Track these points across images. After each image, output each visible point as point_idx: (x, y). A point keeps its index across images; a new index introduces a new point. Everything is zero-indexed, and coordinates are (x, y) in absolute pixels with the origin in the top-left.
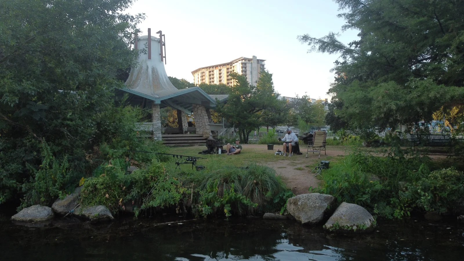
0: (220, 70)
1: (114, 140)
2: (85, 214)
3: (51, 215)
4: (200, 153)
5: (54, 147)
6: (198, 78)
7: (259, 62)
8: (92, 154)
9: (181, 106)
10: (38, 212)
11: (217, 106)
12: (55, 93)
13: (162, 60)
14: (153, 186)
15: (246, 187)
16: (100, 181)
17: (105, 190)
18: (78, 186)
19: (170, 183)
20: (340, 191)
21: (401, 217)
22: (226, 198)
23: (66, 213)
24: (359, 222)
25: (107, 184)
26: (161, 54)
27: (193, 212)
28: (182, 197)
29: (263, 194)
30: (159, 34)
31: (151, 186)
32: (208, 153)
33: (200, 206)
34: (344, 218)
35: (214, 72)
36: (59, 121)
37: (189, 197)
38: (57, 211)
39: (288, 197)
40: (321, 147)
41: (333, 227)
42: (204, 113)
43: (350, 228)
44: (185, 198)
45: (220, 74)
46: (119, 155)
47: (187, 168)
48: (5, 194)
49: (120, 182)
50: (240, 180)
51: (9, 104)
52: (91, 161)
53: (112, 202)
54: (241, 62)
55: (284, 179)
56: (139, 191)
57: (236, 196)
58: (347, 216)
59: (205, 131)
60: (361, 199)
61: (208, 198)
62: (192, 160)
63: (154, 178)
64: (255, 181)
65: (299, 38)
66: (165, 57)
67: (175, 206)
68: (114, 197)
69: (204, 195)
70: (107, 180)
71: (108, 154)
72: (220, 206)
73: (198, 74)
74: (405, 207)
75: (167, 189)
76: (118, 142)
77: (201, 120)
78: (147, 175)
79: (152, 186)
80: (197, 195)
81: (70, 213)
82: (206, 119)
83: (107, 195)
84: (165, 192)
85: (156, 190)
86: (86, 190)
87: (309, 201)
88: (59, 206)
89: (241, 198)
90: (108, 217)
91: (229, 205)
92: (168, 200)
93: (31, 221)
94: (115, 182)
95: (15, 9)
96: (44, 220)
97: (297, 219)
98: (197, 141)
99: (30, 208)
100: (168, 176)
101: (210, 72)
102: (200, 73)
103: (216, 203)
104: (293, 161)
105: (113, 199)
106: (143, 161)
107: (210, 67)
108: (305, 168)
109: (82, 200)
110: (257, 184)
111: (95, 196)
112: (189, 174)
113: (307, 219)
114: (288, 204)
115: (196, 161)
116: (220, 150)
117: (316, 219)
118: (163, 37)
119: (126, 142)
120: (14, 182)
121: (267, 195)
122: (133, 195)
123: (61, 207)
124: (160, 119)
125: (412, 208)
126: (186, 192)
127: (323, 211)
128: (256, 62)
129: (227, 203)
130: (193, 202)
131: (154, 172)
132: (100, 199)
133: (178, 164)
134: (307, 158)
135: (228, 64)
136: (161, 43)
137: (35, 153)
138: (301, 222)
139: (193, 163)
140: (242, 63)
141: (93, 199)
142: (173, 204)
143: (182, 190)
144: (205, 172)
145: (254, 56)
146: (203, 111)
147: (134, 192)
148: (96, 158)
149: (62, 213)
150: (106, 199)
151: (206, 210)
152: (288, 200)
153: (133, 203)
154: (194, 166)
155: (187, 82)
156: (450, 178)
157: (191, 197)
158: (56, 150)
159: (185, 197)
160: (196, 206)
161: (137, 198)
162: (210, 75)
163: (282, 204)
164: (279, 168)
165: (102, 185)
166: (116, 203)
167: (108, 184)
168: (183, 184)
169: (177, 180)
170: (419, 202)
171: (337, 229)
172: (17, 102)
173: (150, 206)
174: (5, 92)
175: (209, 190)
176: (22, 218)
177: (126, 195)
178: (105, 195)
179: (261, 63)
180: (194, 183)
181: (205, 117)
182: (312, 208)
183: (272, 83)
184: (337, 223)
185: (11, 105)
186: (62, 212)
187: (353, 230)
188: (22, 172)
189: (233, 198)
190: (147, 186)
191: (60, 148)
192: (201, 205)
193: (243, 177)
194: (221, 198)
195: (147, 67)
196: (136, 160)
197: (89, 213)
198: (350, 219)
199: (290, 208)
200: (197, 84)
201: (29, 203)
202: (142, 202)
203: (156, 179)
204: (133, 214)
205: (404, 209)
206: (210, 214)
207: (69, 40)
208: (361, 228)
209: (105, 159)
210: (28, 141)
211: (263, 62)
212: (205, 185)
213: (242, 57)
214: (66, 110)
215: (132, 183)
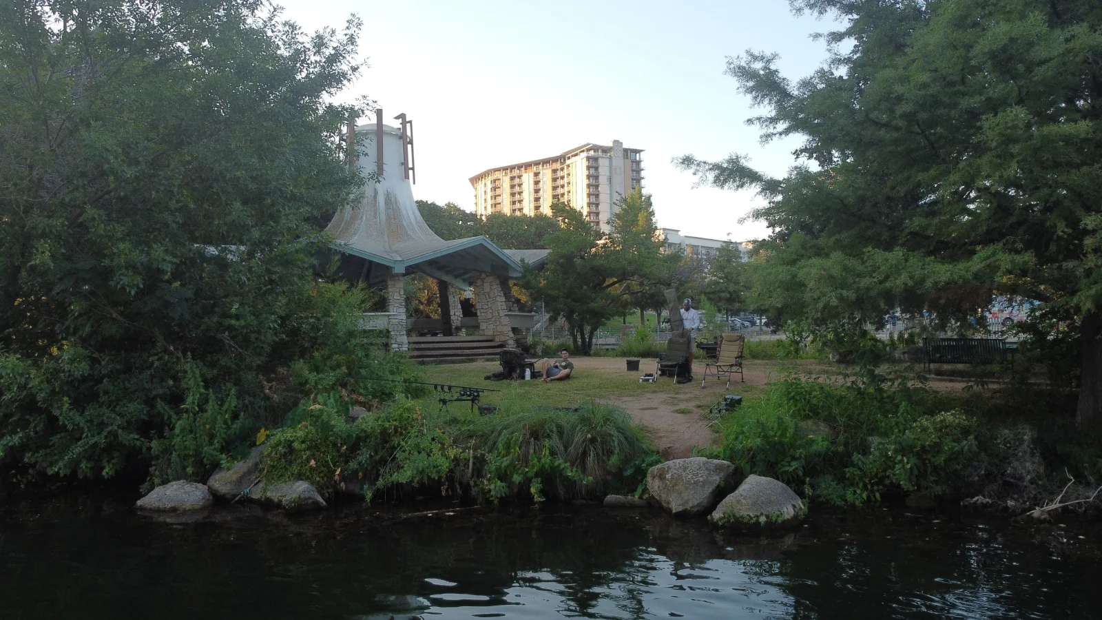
0: (536, 174)
1: (316, 354)
2: (273, 498)
3: (208, 500)
4: (487, 378)
5: (205, 370)
6: (485, 192)
7: (627, 155)
8: (274, 383)
9: (447, 273)
10: (185, 493)
11: (524, 276)
12: (205, 265)
13: (407, 177)
14: (399, 445)
15: (573, 445)
16: (298, 435)
17: (308, 453)
18: (254, 445)
19: (430, 439)
20: (749, 454)
21: (861, 502)
22: (533, 466)
23: (235, 496)
24: (773, 510)
25: (311, 441)
26: (405, 163)
27: (474, 493)
28: (452, 467)
29: (604, 462)
30: (400, 121)
31: (394, 446)
32: (503, 379)
33: (486, 482)
34: (744, 501)
35: (523, 178)
36: (215, 319)
37: (466, 465)
38: (218, 491)
39: (651, 465)
40: (732, 366)
41: (724, 518)
42: (497, 290)
43: (755, 519)
44: (458, 468)
45: (537, 183)
46: (328, 385)
47: (462, 410)
48: (113, 461)
49: (336, 438)
50: (561, 433)
51: (128, 291)
52: (275, 396)
53: (322, 475)
54: (584, 155)
55: (648, 432)
56: (372, 454)
57: (553, 464)
58: (750, 498)
59: (499, 329)
60: (787, 469)
61: (500, 466)
62: (472, 395)
63: (399, 430)
64: (589, 436)
65: (676, 161)
66: (413, 169)
67: (439, 482)
68: (326, 465)
69: (495, 462)
70: (313, 434)
71: (306, 382)
72: (522, 481)
73: (485, 184)
74: (872, 485)
75: (424, 450)
76: (326, 358)
77: (490, 306)
78: (387, 425)
79: (396, 446)
80: (480, 462)
81: (243, 497)
82: (499, 304)
83: (313, 463)
84: (421, 456)
85: (404, 451)
86: (274, 453)
87: (685, 471)
88: (222, 482)
89: (562, 467)
90: (316, 503)
91: (539, 479)
92: (427, 471)
93: (174, 510)
94: (326, 437)
95: (135, 108)
96: (197, 507)
97: (665, 505)
98: (481, 351)
99: (168, 485)
100: (426, 425)
101: (512, 178)
102: (488, 181)
103: (515, 475)
104: (673, 396)
105: (322, 468)
106: (374, 396)
107: (512, 168)
108: (695, 410)
109: (265, 471)
110: (593, 440)
111: (291, 463)
112: (465, 421)
113: (682, 505)
114: (649, 478)
115: (478, 396)
116: (528, 372)
117: (698, 505)
118: (408, 125)
119: (340, 358)
120: (137, 437)
121: (610, 462)
122: (361, 462)
123: (226, 484)
124: (403, 304)
125: (884, 485)
126: (460, 456)
127: (710, 490)
128: (621, 154)
129: (537, 475)
130: (473, 475)
131: (401, 418)
132: (300, 470)
133: (444, 402)
134: (704, 388)
135: (555, 160)
136: (404, 138)
137: (171, 382)
138: (670, 510)
139: (473, 401)
140: (588, 158)
141: (286, 469)
142: (436, 478)
143: (452, 453)
144: (496, 419)
145: (616, 142)
146: (495, 287)
147: (364, 456)
148: (285, 390)
149: (228, 496)
150: (311, 469)
151: (496, 488)
152: (649, 472)
153: (360, 478)
154: (476, 407)
155: (459, 210)
156: (951, 430)
157: (468, 465)
158: (209, 376)
159: (459, 465)
160: (478, 483)
161: (369, 468)
162: (512, 187)
163: (639, 478)
164: (643, 409)
165: (303, 442)
166: (328, 477)
167: (314, 441)
168: (454, 442)
169: (444, 433)
170: (892, 475)
171: (731, 521)
172: (142, 286)
173: (393, 482)
174: (119, 267)
175: (503, 452)
176: (156, 504)
177: (347, 462)
178: (309, 462)
179: (633, 158)
180: (476, 440)
181: (498, 299)
182: (690, 484)
183: (652, 214)
184: (732, 511)
185: (130, 292)
186: (228, 493)
187: (760, 523)
188: (147, 418)
189: (547, 466)
190: (388, 445)
191: (215, 372)
192: (489, 480)
193: (567, 427)
194: (526, 467)
195: (376, 192)
196: (361, 394)
197: (280, 495)
198: (754, 504)
199: (654, 485)
200: (481, 215)
201: (165, 476)
202: (378, 475)
203: (404, 432)
204: (362, 498)
205: (869, 487)
206: (504, 495)
207: (233, 163)
208: (774, 519)
209: (302, 392)
210: (156, 357)
211: (638, 155)
212: (495, 443)
213: (588, 144)
214: (226, 296)
215: (359, 438)
